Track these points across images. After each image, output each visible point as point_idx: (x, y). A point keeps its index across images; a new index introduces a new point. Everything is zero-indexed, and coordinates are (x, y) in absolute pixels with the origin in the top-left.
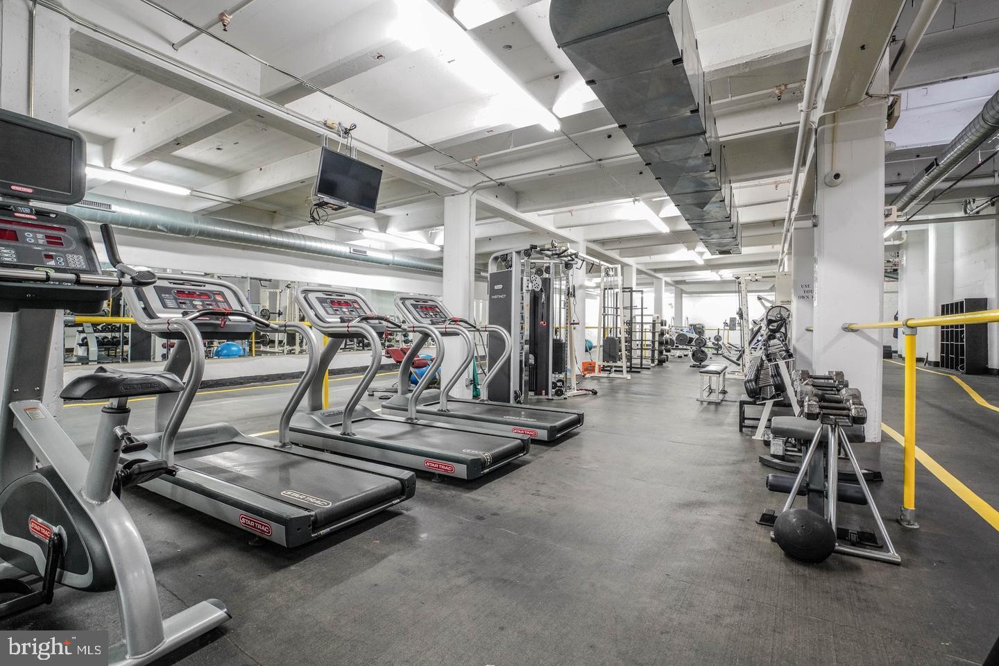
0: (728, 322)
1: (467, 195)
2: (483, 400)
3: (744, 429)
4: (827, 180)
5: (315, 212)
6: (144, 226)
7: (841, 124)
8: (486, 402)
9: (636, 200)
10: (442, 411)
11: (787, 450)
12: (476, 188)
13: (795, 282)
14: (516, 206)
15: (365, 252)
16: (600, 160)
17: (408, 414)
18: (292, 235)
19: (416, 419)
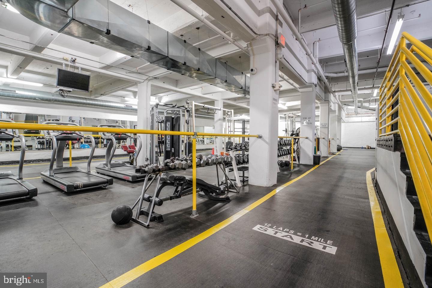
1: (146, 83)
6: (31, 98)
7: (254, 47)
12: (149, 80)
15: (132, 106)
18: (97, 100)
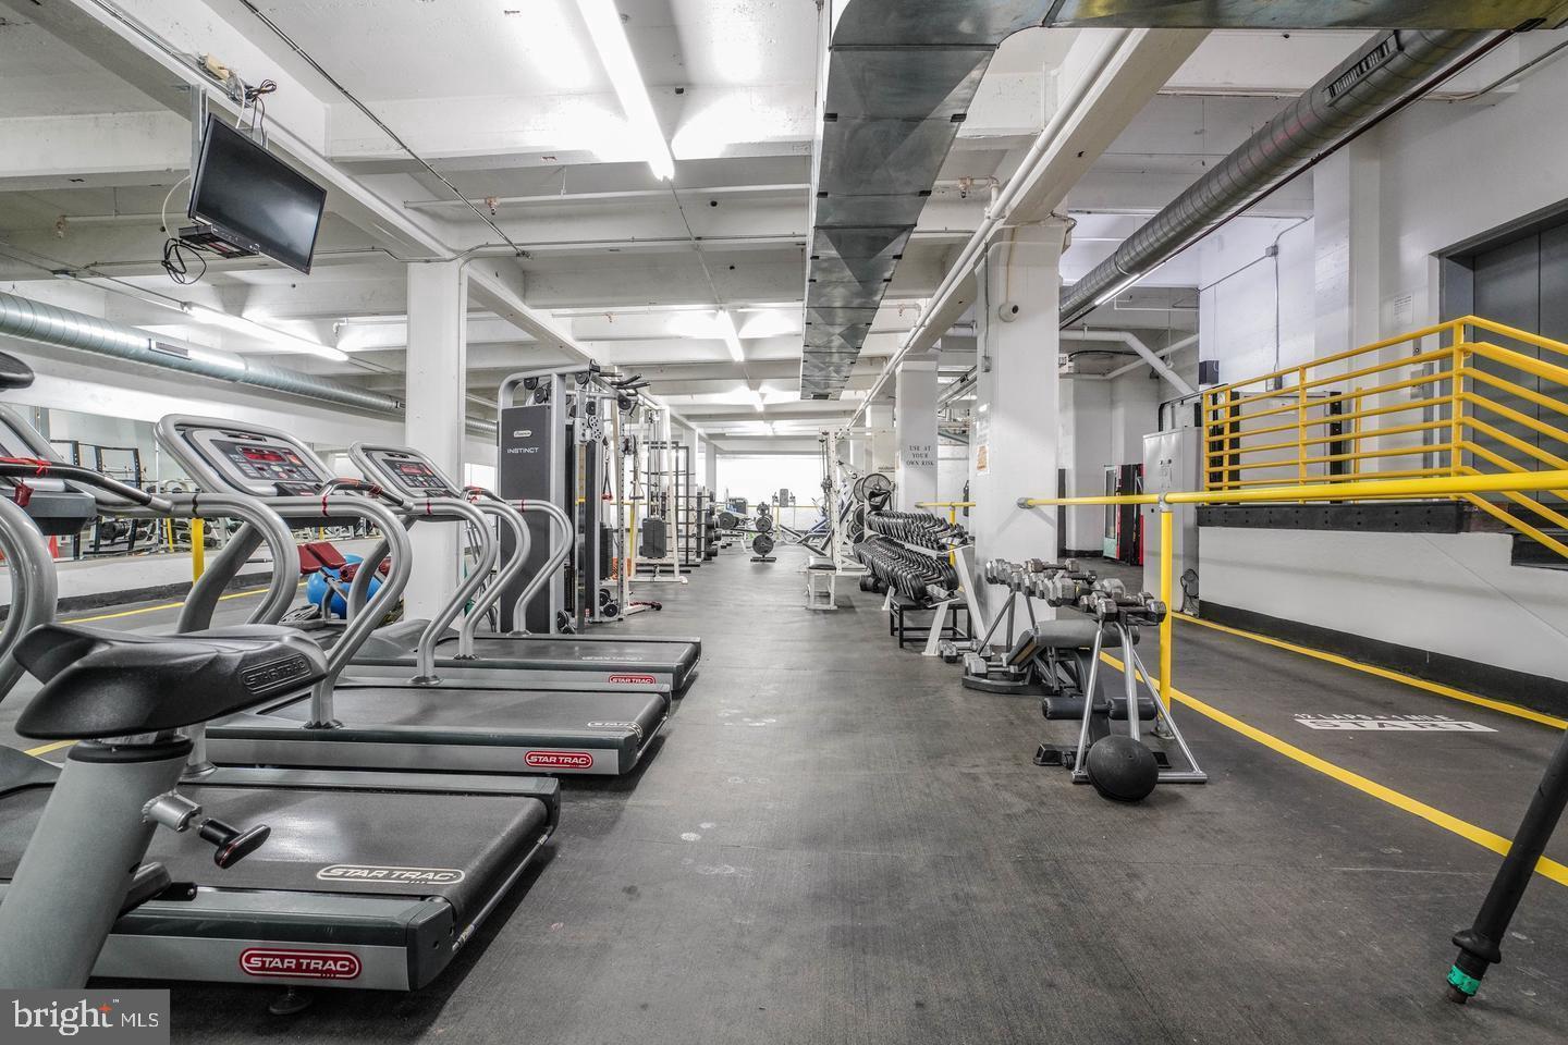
0: (778, 495)
1: (454, 265)
2: (519, 633)
3: (905, 644)
4: (1003, 312)
5: (173, 250)
7: (1019, 243)
8: (525, 636)
9: (721, 308)
10: (464, 657)
11: (990, 666)
12: (472, 255)
13: (902, 442)
14: (524, 297)
15: (186, 352)
16: (699, 238)
17: (419, 672)
19: (435, 677)
